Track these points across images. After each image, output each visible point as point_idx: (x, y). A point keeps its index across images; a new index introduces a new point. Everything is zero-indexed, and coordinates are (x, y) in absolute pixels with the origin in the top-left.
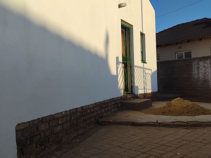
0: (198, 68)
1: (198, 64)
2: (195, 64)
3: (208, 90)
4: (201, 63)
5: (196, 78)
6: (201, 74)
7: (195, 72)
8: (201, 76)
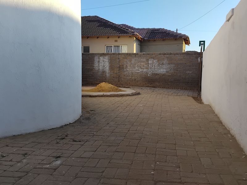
0: (99, 62)
1: (99, 59)
2: (96, 59)
3: (106, 79)
4: (101, 58)
5: (97, 69)
6: (101, 66)
7: (96, 65)
8: (101, 68)
